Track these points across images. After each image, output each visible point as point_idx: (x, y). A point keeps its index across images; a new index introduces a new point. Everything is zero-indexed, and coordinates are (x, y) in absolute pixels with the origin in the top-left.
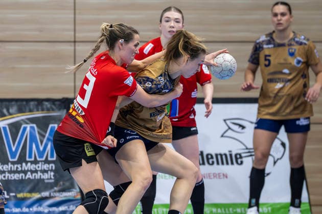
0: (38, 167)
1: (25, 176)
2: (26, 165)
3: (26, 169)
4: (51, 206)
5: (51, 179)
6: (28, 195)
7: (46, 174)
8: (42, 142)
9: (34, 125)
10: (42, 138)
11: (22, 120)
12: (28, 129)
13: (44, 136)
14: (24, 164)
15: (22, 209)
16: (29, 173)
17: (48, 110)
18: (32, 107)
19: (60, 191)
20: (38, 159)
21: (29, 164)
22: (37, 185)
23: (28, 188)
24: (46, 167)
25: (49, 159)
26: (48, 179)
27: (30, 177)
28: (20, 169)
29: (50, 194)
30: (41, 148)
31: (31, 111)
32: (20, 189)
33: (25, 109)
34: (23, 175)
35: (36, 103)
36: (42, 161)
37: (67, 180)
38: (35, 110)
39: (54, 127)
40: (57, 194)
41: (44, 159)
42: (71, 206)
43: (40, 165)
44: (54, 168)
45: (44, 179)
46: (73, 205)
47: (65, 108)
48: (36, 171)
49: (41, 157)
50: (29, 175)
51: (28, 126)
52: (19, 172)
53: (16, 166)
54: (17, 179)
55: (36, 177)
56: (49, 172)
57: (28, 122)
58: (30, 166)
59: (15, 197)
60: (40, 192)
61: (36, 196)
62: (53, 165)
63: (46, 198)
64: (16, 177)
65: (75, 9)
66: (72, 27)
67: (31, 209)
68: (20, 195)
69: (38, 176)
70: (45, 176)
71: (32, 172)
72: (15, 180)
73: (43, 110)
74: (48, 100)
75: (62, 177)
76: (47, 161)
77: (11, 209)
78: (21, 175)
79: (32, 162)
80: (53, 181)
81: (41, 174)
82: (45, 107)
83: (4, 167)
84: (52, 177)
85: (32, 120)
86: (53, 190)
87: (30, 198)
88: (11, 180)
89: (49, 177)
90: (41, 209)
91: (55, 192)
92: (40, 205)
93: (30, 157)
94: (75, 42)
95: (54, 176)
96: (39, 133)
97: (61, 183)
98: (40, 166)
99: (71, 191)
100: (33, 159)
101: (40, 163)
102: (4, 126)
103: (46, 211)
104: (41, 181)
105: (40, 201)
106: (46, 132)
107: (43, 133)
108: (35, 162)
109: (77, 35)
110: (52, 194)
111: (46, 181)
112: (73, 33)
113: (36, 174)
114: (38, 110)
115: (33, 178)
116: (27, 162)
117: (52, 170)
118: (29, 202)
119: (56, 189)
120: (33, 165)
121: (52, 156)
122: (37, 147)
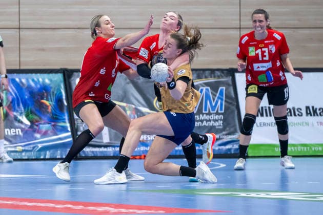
2: (203, 115)
3: (203, 119)
4: (220, 145)
5: (220, 126)
7: (217, 122)
8: (214, 100)
9: (209, 88)
10: (214, 97)
11: (200, 84)
12: (204, 90)
13: (216, 96)
14: (201, 115)
16: (205, 122)
17: (219, 77)
18: (207, 75)
19: (226, 135)
20: (211, 112)
21: (205, 115)
22: (211, 130)
24: (217, 117)
25: (219, 112)
26: (218, 126)
27: (206, 124)
28: (198, 119)
29: (220, 137)
30: (214, 104)
31: (206, 77)
33: (202, 76)
34: (201, 123)
35: (210, 72)
36: (214, 113)
37: (232, 127)
38: (209, 77)
39: (223, 89)
40: (225, 137)
41: (215, 112)
42: (235, 145)
43: (212, 116)
44: (222, 118)
45: (215, 126)
46: (236, 144)
47: (231, 75)
48: (210, 120)
49: (213, 110)
50: (205, 123)
51: (204, 89)
55: (210, 125)
56: (219, 121)
57: (204, 85)
58: (206, 117)
62: (222, 116)
66: (238, 17)
69: (211, 123)
70: (216, 124)
71: (207, 121)
73: (215, 77)
74: (218, 70)
75: (228, 124)
76: (217, 113)
78: (199, 123)
79: (207, 114)
80: (221, 127)
81: (214, 122)
82: (216, 74)
84: (221, 125)
85: (207, 84)
86: (221, 134)
89: (219, 124)
91: (223, 135)
93: (206, 110)
94: (240, 28)
95: (222, 124)
96: (212, 93)
97: (228, 129)
98: (213, 117)
99: (235, 134)
100: (207, 112)
104: (213, 127)
106: (217, 92)
107: (215, 93)
108: (209, 114)
109: (242, 23)
110: (221, 137)
111: (217, 127)
112: (238, 22)
113: (209, 122)
114: (211, 77)
115: (208, 125)
117: (221, 120)
119: (224, 133)
120: (208, 116)
121: (221, 109)
122: (211, 103)
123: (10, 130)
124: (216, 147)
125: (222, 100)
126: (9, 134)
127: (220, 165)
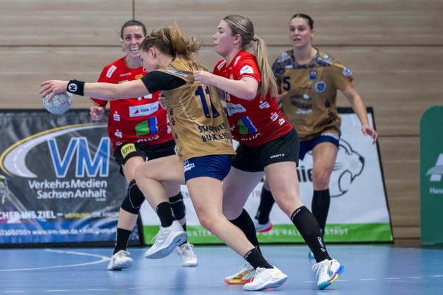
0: (89, 184)
1: (75, 193)
2: (76, 181)
3: (75, 186)
4: (102, 227)
5: (102, 197)
6: (78, 215)
7: (97, 192)
8: (93, 157)
9: (85, 138)
10: (93, 153)
11: (72, 133)
12: (78, 142)
13: (95, 151)
14: (73, 181)
15: (70, 231)
16: (78, 191)
18: (82, 118)
19: (112, 211)
20: (89, 176)
21: (79, 181)
22: (87, 205)
23: (78, 208)
24: (97, 184)
25: (101, 175)
26: (99, 198)
27: (80, 195)
28: (68, 187)
29: (102, 214)
30: (92, 164)
31: (81, 122)
32: (68, 208)
33: (75, 120)
34: (72, 193)
36: (93, 178)
38: (86, 121)
39: (107, 140)
40: (110, 214)
41: (95, 175)
43: (91, 182)
44: (106, 185)
45: (94, 198)
48: (86, 189)
49: (92, 173)
50: (78, 193)
51: (78, 140)
52: (67, 190)
53: (64, 183)
54: (65, 197)
55: (87, 196)
56: (101, 190)
57: (77, 134)
58: (79, 184)
59: (63, 217)
60: (90, 211)
61: (86, 216)
62: (105, 182)
63: (97, 219)
64: (64, 195)
65: (133, 10)
67: (80, 231)
68: (69, 216)
69: (88, 194)
70: (96, 195)
71: (82, 190)
72: (62, 198)
75: (115, 195)
76: (98, 178)
77: (58, 230)
78: (69, 193)
79: (82, 179)
80: (104, 200)
81: (92, 192)
83: (51, 185)
84: (104, 196)
85: (82, 133)
86: (104, 210)
87: (79, 218)
88: (59, 199)
89: (100, 195)
90: (91, 231)
91: (107, 211)
92: (91, 227)
93: (80, 173)
95: (106, 194)
96: (90, 147)
97: (114, 202)
98: (91, 184)
100: (83, 176)
101: (91, 180)
102: (51, 139)
103: (97, 232)
104: (92, 199)
105: (91, 221)
106: (97, 145)
107: (93, 146)
108: (86, 179)
110: (104, 215)
111: (98, 200)
113: (86, 192)
115: (83, 196)
116: (76, 179)
117: (103, 188)
118: (78, 223)
119: (108, 208)
120: (84, 183)
121: (104, 172)
122: (88, 162)
124: (95, 230)
125: (105, 157)
127: (102, 259)
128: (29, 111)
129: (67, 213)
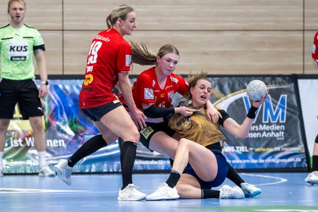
0: (272, 128)
1: (262, 134)
2: (262, 126)
3: (262, 129)
4: (282, 158)
5: (281, 137)
6: (264, 150)
7: (278, 134)
8: (274, 109)
9: (269, 95)
10: (275, 105)
13: (276, 104)
14: (261, 126)
15: (258, 160)
16: (265, 133)
17: (280, 84)
19: (288, 147)
20: (272, 122)
21: (265, 125)
22: (271, 142)
23: (264, 144)
24: (278, 128)
25: (281, 121)
26: (279, 137)
27: (266, 135)
28: (257, 129)
29: (281, 149)
30: (274, 113)
32: (257, 145)
34: (260, 134)
35: (270, 78)
36: (275, 123)
37: (294, 138)
38: (270, 83)
40: (286, 149)
41: (276, 122)
42: (297, 158)
43: (273, 126)
44: (284, 129)
45: (276, 138)
46: (299, 157)
47: (293, 82)
48: (270, 131)
49: (274, 120)
50: (264, 134)
52: (256, 132)
53: (254, 127)
54: (255, 137)
55: (270, 136)
56: (280, 132)
58: (265, 127)
59: (254, 151)
60: (272, 147)
61: (270, 150)
62: (284, 127)
63: (277, 152)
64: (254, 135)
65: (304, 5)
66: (302, 19)
67: (266, 160)
68: (257, 150)
69: (272, 134)
70: (277, 135)
71: (267, 132)
72: (253, 138)
73: (276, 83)
74: (279, 76)
75: (290, 135)
76: (278, 124)
77: (250, 160)
78: (258, 134)
79: (267, 124)
80: (282, 139)
81: (274, 133)
82: (277, 81)
84: (283, 136)
86: (283, 146)
87: (265, 152)
88: (250, 138)
89: (280, 135)
90: (273, 160)
91: (285, 147)
92: (273, 158)
93: (266, 120)
94: (304, 30)
95: (284, 135)
96: (272, 101)
97: (290, 140)
99: (298, 147)
100: (267, 122)
101: (273, 125)
102: (246, 96)
103: (278, 162)
104: (274, 138)
105: (273, 154)
106: (278, 101)
107: (275, 101)
108: (270, 124)
109: (306, 25)
110: (282, 149)
111: (278, 139)
112: (302, 24)
113: (270, 133)
114: (272, 84)
115: (268, 136)
116: (263, 124)
117: (282, 131)
118: (264, 155)
119: (285, 145)
120: (268, 127)
121: (283, 119)
122: (271, 112)
123: (52, 141)
124: (276, 160)
125: (283, 108)
126: (52, 145)
127: (280, 180)
128: (230, 76)
129: (257, 148)
